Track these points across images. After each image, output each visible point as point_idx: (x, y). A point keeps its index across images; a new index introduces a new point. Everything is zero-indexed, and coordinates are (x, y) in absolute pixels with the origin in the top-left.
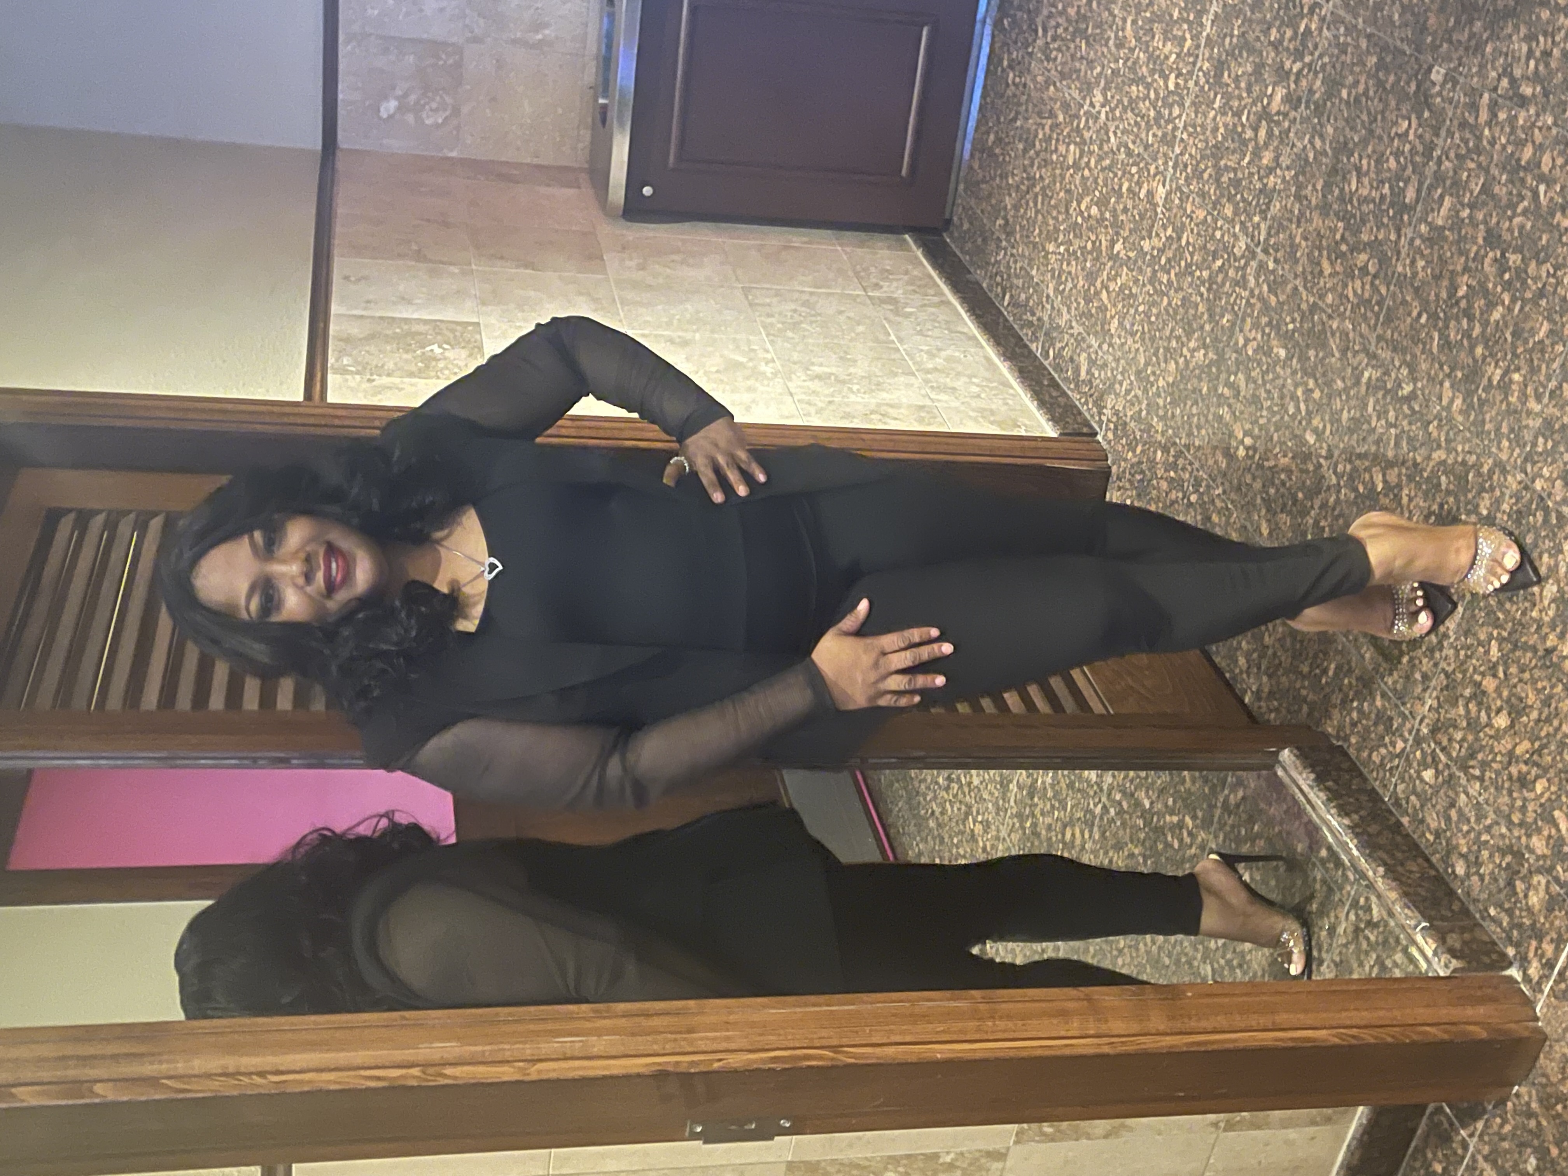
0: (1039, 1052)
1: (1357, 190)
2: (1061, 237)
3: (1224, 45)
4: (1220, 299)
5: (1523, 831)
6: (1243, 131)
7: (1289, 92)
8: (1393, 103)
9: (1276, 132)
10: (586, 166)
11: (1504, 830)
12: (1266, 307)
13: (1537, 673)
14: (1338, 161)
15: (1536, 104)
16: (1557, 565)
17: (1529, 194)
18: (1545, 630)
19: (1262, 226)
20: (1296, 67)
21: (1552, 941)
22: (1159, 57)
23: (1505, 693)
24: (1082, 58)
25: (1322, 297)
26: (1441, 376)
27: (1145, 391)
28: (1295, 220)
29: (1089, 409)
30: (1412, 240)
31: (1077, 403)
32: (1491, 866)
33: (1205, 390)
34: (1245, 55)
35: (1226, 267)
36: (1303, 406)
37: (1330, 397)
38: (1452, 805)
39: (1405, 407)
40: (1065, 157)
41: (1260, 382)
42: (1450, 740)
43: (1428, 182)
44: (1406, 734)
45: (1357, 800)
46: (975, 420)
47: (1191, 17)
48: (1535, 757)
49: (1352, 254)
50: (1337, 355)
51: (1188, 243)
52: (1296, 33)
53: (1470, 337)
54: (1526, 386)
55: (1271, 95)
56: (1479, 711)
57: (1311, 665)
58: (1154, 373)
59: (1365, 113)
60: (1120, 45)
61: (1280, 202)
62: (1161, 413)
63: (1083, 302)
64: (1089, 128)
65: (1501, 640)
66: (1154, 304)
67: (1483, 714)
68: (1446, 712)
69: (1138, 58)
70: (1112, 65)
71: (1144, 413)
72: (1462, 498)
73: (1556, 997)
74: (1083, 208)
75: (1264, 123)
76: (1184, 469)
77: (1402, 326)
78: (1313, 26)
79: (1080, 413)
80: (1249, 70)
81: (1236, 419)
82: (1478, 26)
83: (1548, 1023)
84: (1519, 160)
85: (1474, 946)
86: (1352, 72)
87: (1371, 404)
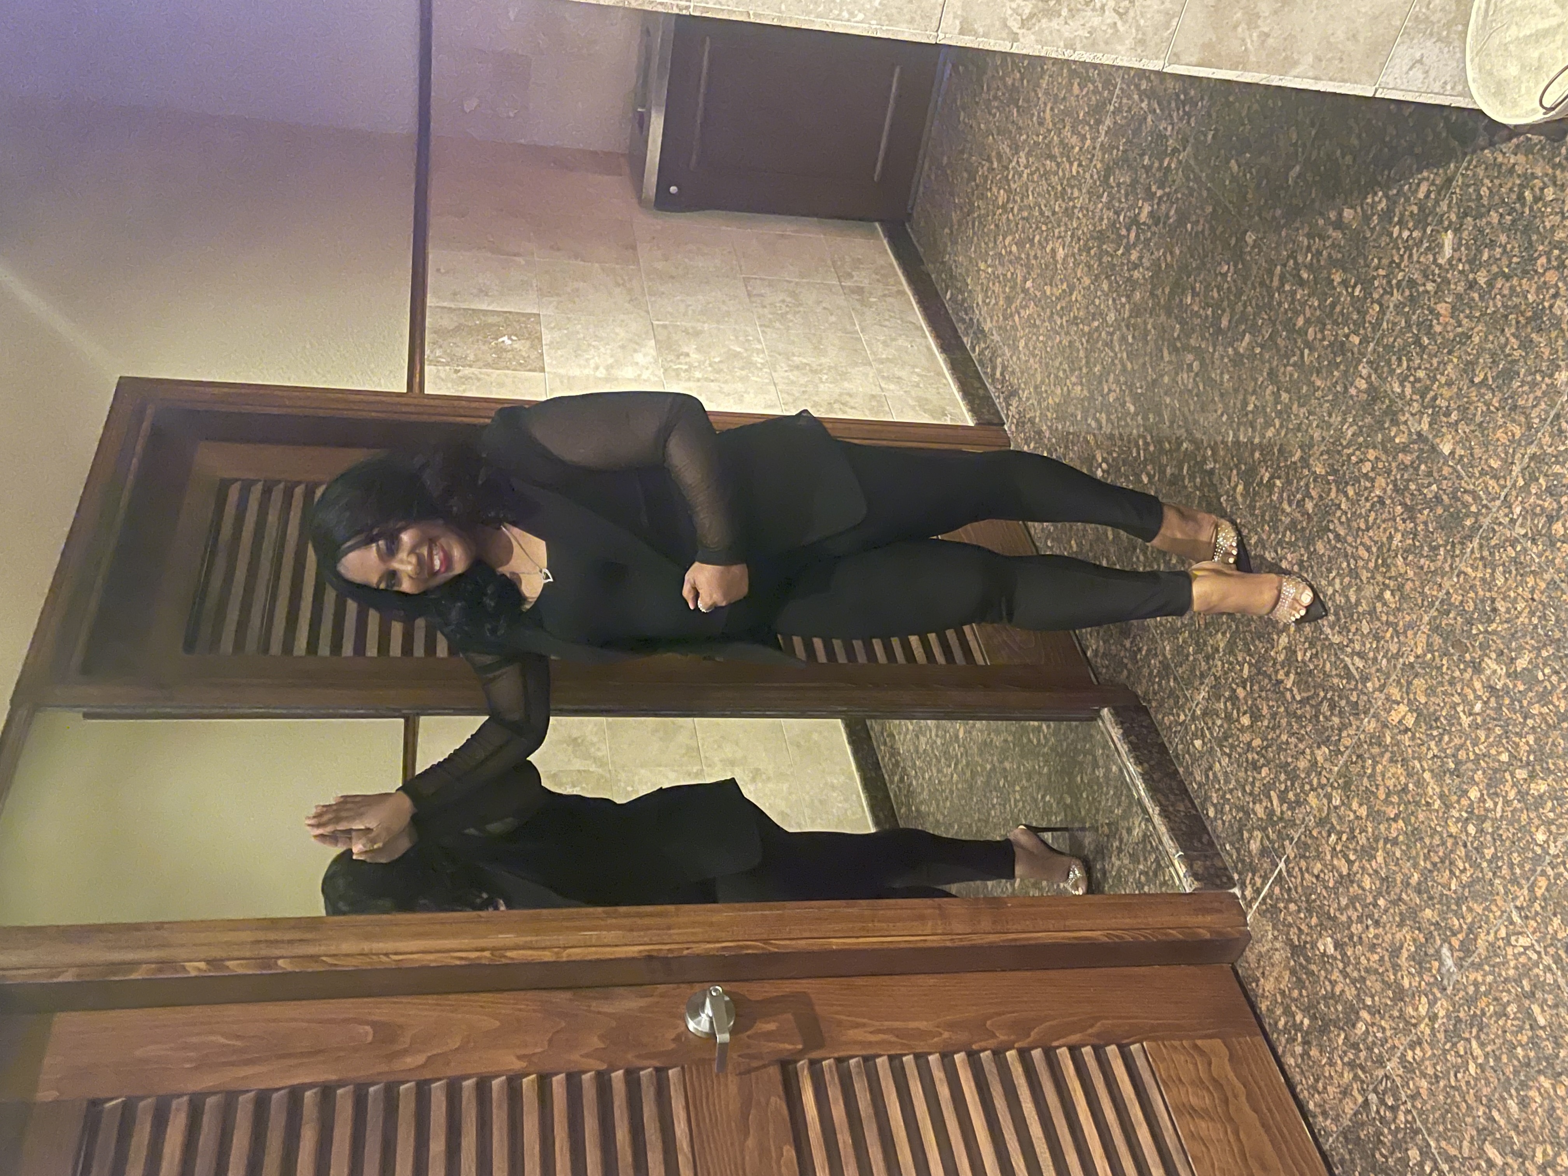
0: (902, 946)
1: (1191, 304)
2: (990, 261)
3: (1112, 154)
4: (1095, 352)
5: (1251, 799)
6: (1120, 228)
7: (1152, 211)
8: (1220, 248)
10: (626, 152)
11: (1240, 795)
12: (1124, 369)
13: (1270, 695)
14: (1181, 278)
15: (1309, 287)
17: (1298, 352)
18: (1278, 666)
19: (1127, 306)
20: (1159, 193)
21: (1261, 876)
22: (1067, 144)
23: (1250, 702)
24: (1014, 122)
25: (1162, 376)
27: (1039, 403)
28: (1149, 311)
29: (1000, 403)
30: (1222, 357)
31: (992, 394)
32: (1230, 816)
33: (1079, 418)
34: (1126, 168)
35: (1101, 329)
39: (1207, 478)
40: (996, 198)
41: (1116, 425)
42: (1214, 723)
43: (1237, 317)
44: (1187, 711)
45: (1150, 752)
47: (1092, 123)
48: (1263, 751)
49: (1183, 351)
50: (1168, 424)
51: (1076, 300)
54: (1283, 491)
55: (1141, 208)
56: (1233, 710)
57: (1132, 643)
58: (1046, 391)
59: (1201, 247)
60: (1041, 123)
61: (1140, 293)
62: (1049, 423)
63: (1001, 318)
64: (1015, 181)
65: (1250, 664)
66: (1049, 337)
67: (1235, 712)
68: (1213, 703)
69: (1053, 139)
70: (1034, 137)
73: (1259, 914)
74: (1007, 243)
75: (1134, 227)
77: (1211, 418)
78: (1173, 166)
79: (994, 404)
80: (1128, 181)
81: (1098, 447)
82: (1278, 212)
83: (1253, 929)
84: (1295, 325)
85: (1212, 871)
86: (1195, 212)
87: (1185, 468)
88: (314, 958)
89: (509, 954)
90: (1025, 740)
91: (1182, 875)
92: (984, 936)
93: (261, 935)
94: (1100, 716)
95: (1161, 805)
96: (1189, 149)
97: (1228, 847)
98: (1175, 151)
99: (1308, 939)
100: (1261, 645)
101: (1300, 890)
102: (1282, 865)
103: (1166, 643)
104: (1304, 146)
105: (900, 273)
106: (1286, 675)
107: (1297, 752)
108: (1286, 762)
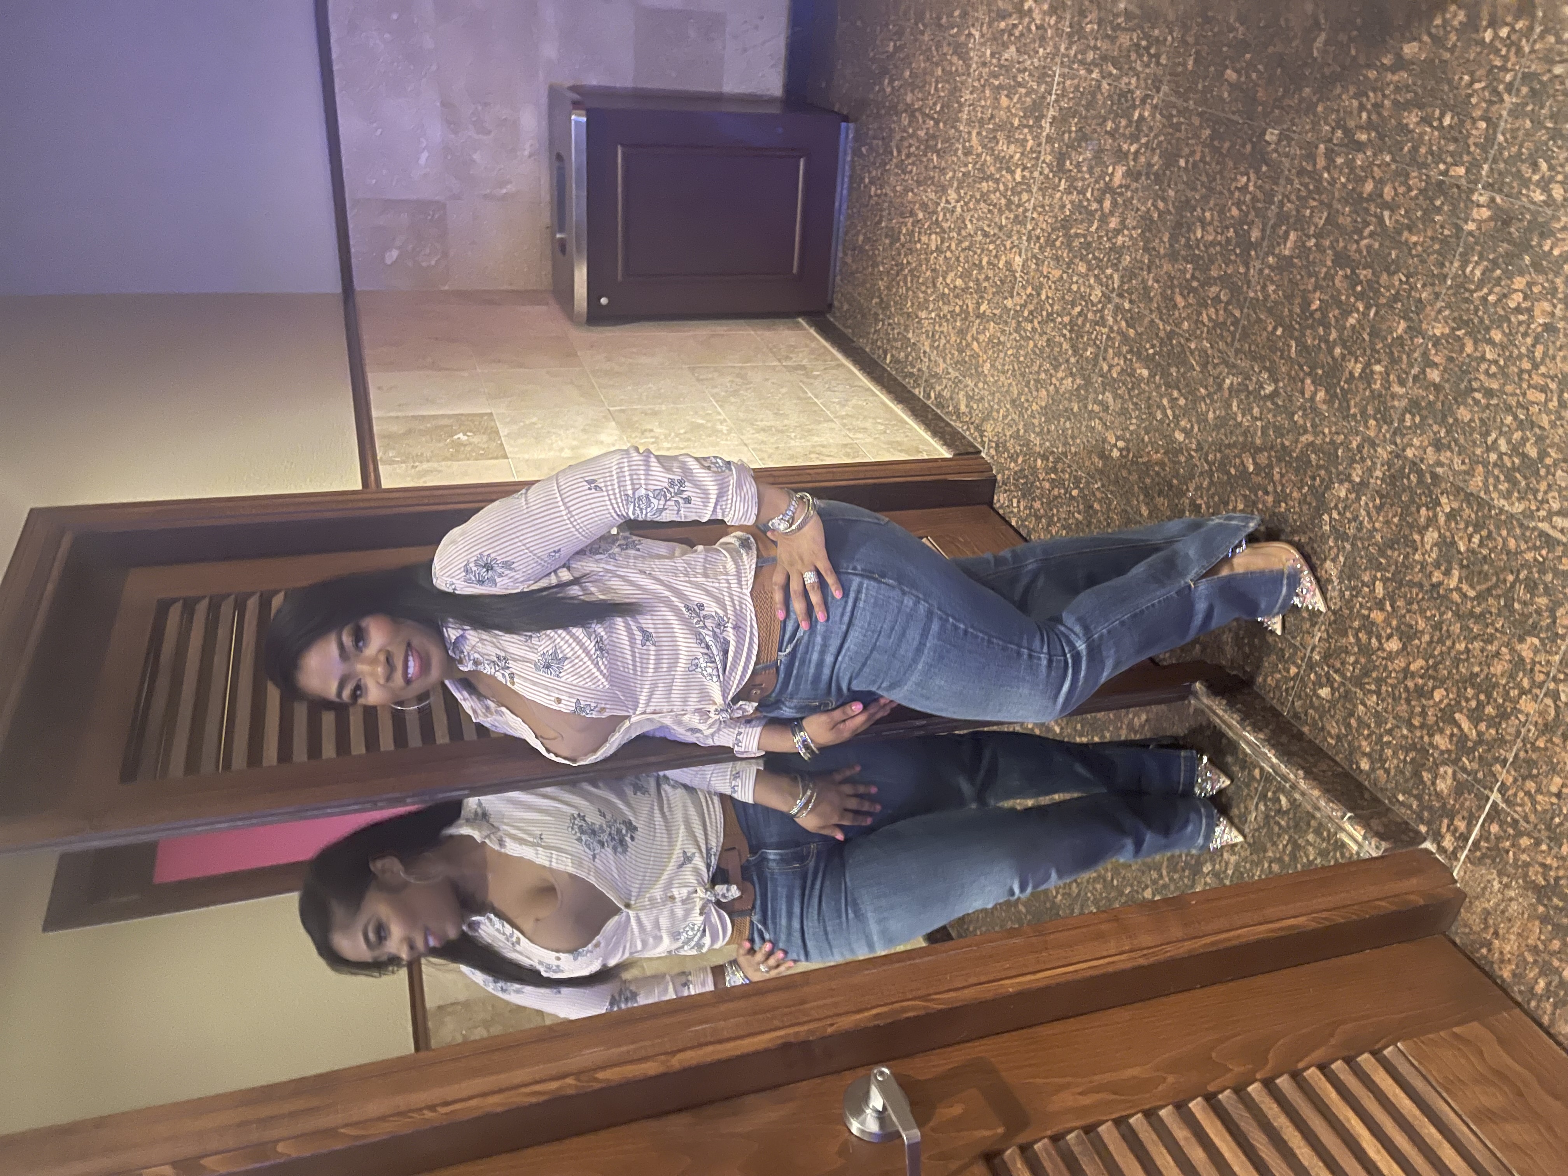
0: (1089, 974)
1: (1202, 237)
2: (931, 306)
3: (1063, 140)
4: (1082, 337)
5: (1425, 732)
6: (1089, 205)
7: (1129, 169)
8: (1230, 164)
9: (1120, 201)
11: (1405, 732)
12: (1126, 338)
13: (1425, 604)
14: (1182, 217)
15: (1373, 146)
16: (1435, 515)
17: (1374, 220)
18: (1429, 568)
19: (1116, 276)
20: (1133, 149)
21: (1463, 818)
22: (1004, 157)
23: (1394, 623)
25: (1178, 325)
26: (1301, 375)
27: (1021, 414)
28: (1145, 267)
29: (971, 434)
30: (1261, 271)
31: (960, 430)
32: (1395, 761)
33: (1076, 409)
34: (1084, 145)
35: (1085, 312)
36: (1169, 412)
37: (1194, 402)
38: (1351, 714)
39: (1269, 404)
40: (928, 245)
41: (1127, 397)
42: (1343, 663)
43: (1272, 222)
44: (1299, 661)
45: (1264, 717)
46: (888, 451)
47: (1031, 123)
48: (1430, 672)
49: (1203, 288)
50: (1198, 369)
51: (1048, 297)
52: (1130, 122)
53: (1327, 341)
54: (1388, 375)
55: (1112, 173)
56: (1370, 639)
59: (1204, 175)
60: (967, 153)
61: (1130, 255)
62: (1037, 430)
63: (956, 353)
64: (947, 220)
65: (1385, 580)
66: (1021, 347)
67: (1374, 640)
68: (1337, 641)
69: (985, 160)
70: (963, 169)
71: (1022, 432)
72: (1334, 470)
73: (1471, 863)
74: (948, 281)
75: (1108, 196)
76: (1063, 471)
77: (1259, 340)
78: (1146, 114)
79: (964, 438)
80: (1090, 155)
81: (1107, 428)
82: (1307, 91)
83: (1467, 884)
84: (1361, 194)
85: (1393, 827)
86: (1187, 144)
87: (1235, 404)
88: (330, 1133)
89: (600, 1075)
91: (1360, 838)
93: (247, 1113)
94: (1192, 693)
96: (1164, 88)
97: (1401, 798)
98: (1145, 98)
100: (1396, 553)
101: (1532, 818)
102: (1495, 796)
106: (1444, 574)
107: (1487, 657)
108: (1472, 673)
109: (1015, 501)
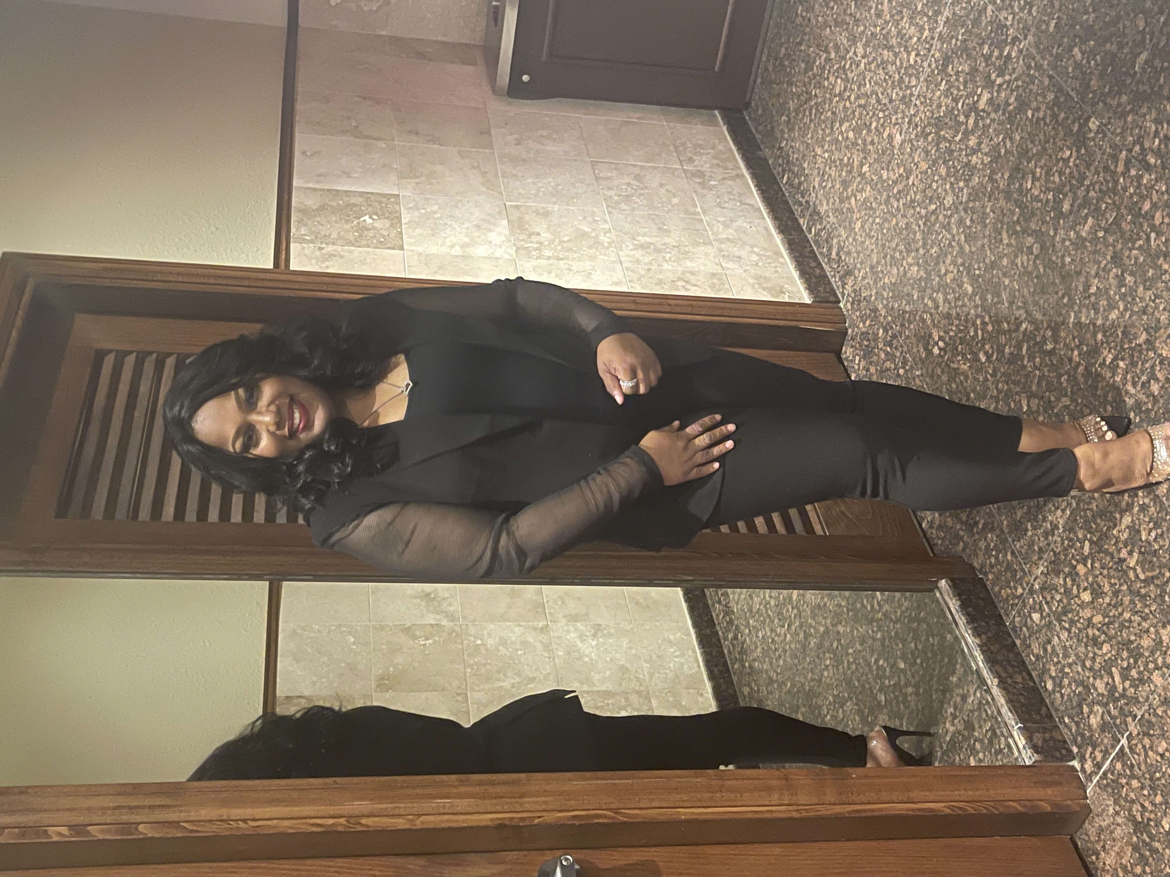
0: (750, 816)
1: (1031, 189)
2: (826, 146)
3: (951, 44)
4: (932, 234)
5: (1091, 674)
6: (958, 115)
7: (992, 98)
8: (1062, 134)
9: (981, 125)
10: (481, 43)
11: (1080, 669)
12: (962, 251)
13: (1112, 573)
14: (1021, 163)
15: (1156, 172)
16: (1133, 504)
17: (1144, 236)
18: (1121, 545)
19: (965, 191)
20: (999, 81)
21: (1101, 751)
22: (905, 35)
23: (1090, 579)
24: (851, 14)
25: (1001, 258)
27: (875, 282)
28: (987, 195)
30: (1063, 241)
31: (828, 274)
32: (1069, 690)
33: (915, 297)
34: (965, 57)
35: (938, 212)
36: (980, 333)
37: (998, 333)
39: (1047, 358)
40: (834, 87)
41: (953, 304)
42: (1052, 598)
43: (1079, 201)
44: (1025, 585)
45: (988, 623)
47: (930, 14)
48: (1105, 628)
50: (1006, 304)
51: (913, 184)
52: (1001, 55)
53: (1094, 325)
54: (1127, 373)
55: (980, 95)
56: (1073, 586)
57: (968, 516)
59: (1042, 133)
60: (879, 15)
61: (979, 178)
62: (885, 302)
63: (838, 200)
64: (852, 71)
65: (1091, 542)
66: (886, 220)
67: (1075, 588)
68: (1052, 579)
69: (890, 30)
70: (872, 28)
71: (873, 298)
73: (1100, 788)
74: (843, 129)
75: (973, 114)
76: (896, 348)
77: (1051, 300)
78: (1014, 54)
79: (829, 283)
80: (967, 70)
81: (934, 325)
82: (1124, 98)
83: (1093, 803)
84: (1140, 209)
85: (1051, 744)
86: (1036, 99)
87: (1025, 348)
88: (175, 824)
89: (364, 821)
90: (859, 606)
91: (1021, 747)
92: (829, 807)
93: (121, 801)
94: (938, 588)
95: (999, 676)
96: (1030, 37)
97: (1066, 720)
98: (1015, 39)
99: (1152, 816)
100: (1103, 523)
101: (1143, 767)
102: (1124, 741)
103: (1003, 518)
104: (1152, 34)
105: (738, 157)
106: (1129, 554)
107: (1141, 630)
108: (1129, 640)
109: (857, 358)
